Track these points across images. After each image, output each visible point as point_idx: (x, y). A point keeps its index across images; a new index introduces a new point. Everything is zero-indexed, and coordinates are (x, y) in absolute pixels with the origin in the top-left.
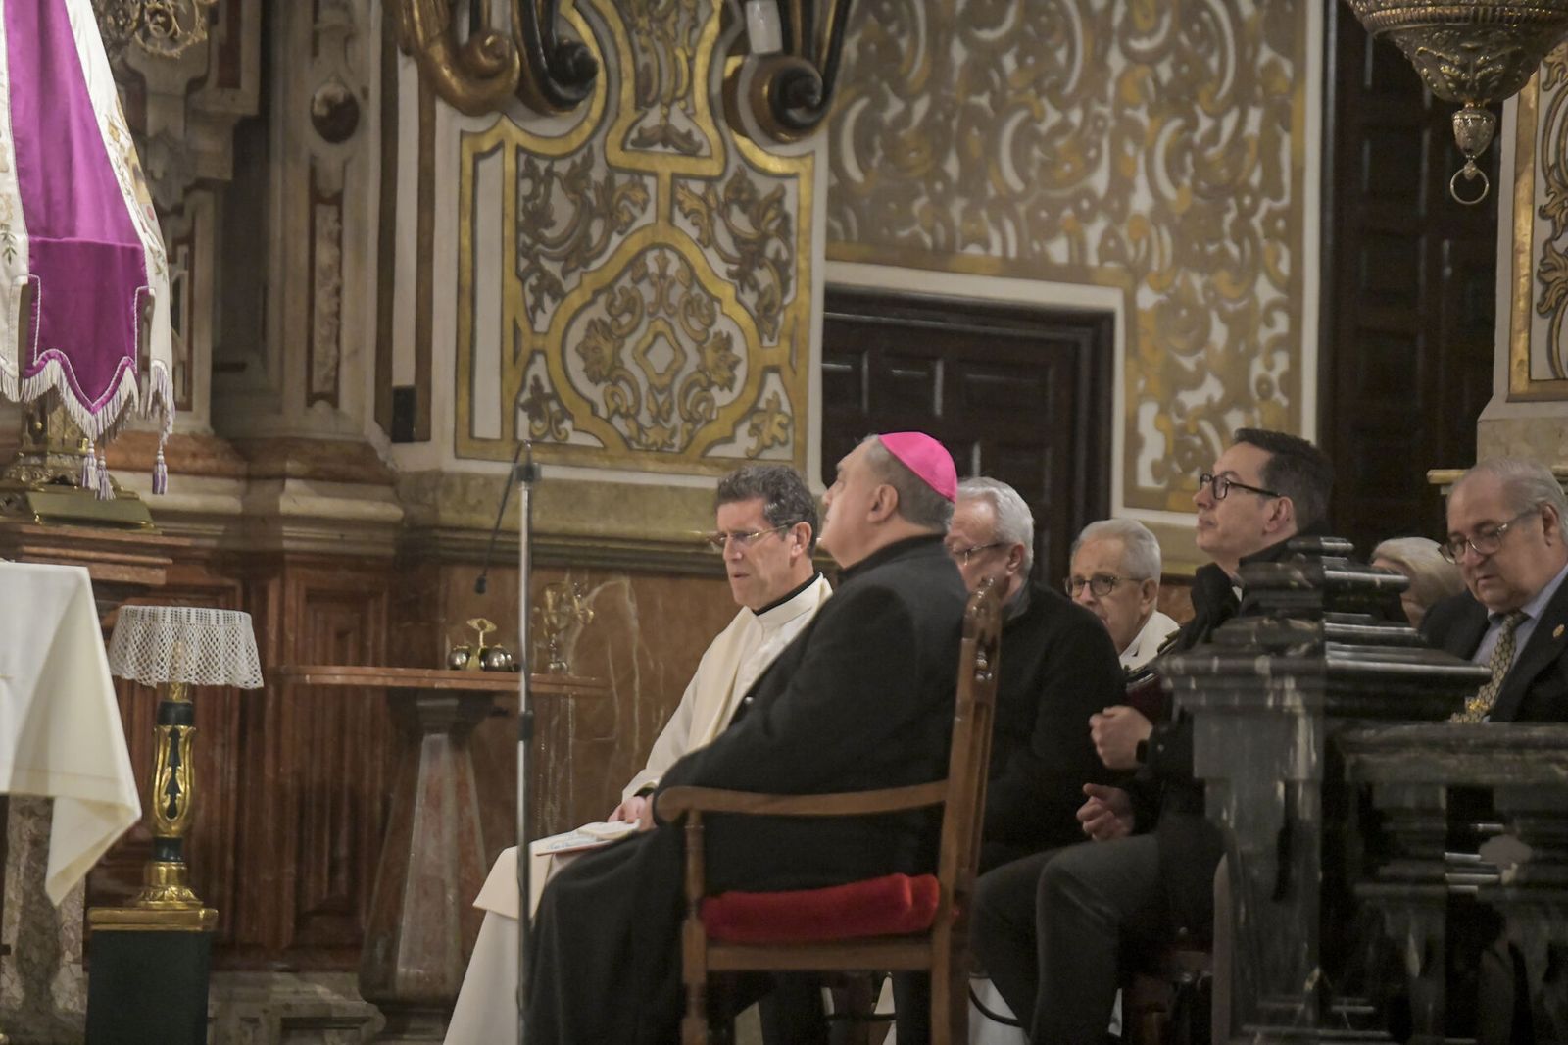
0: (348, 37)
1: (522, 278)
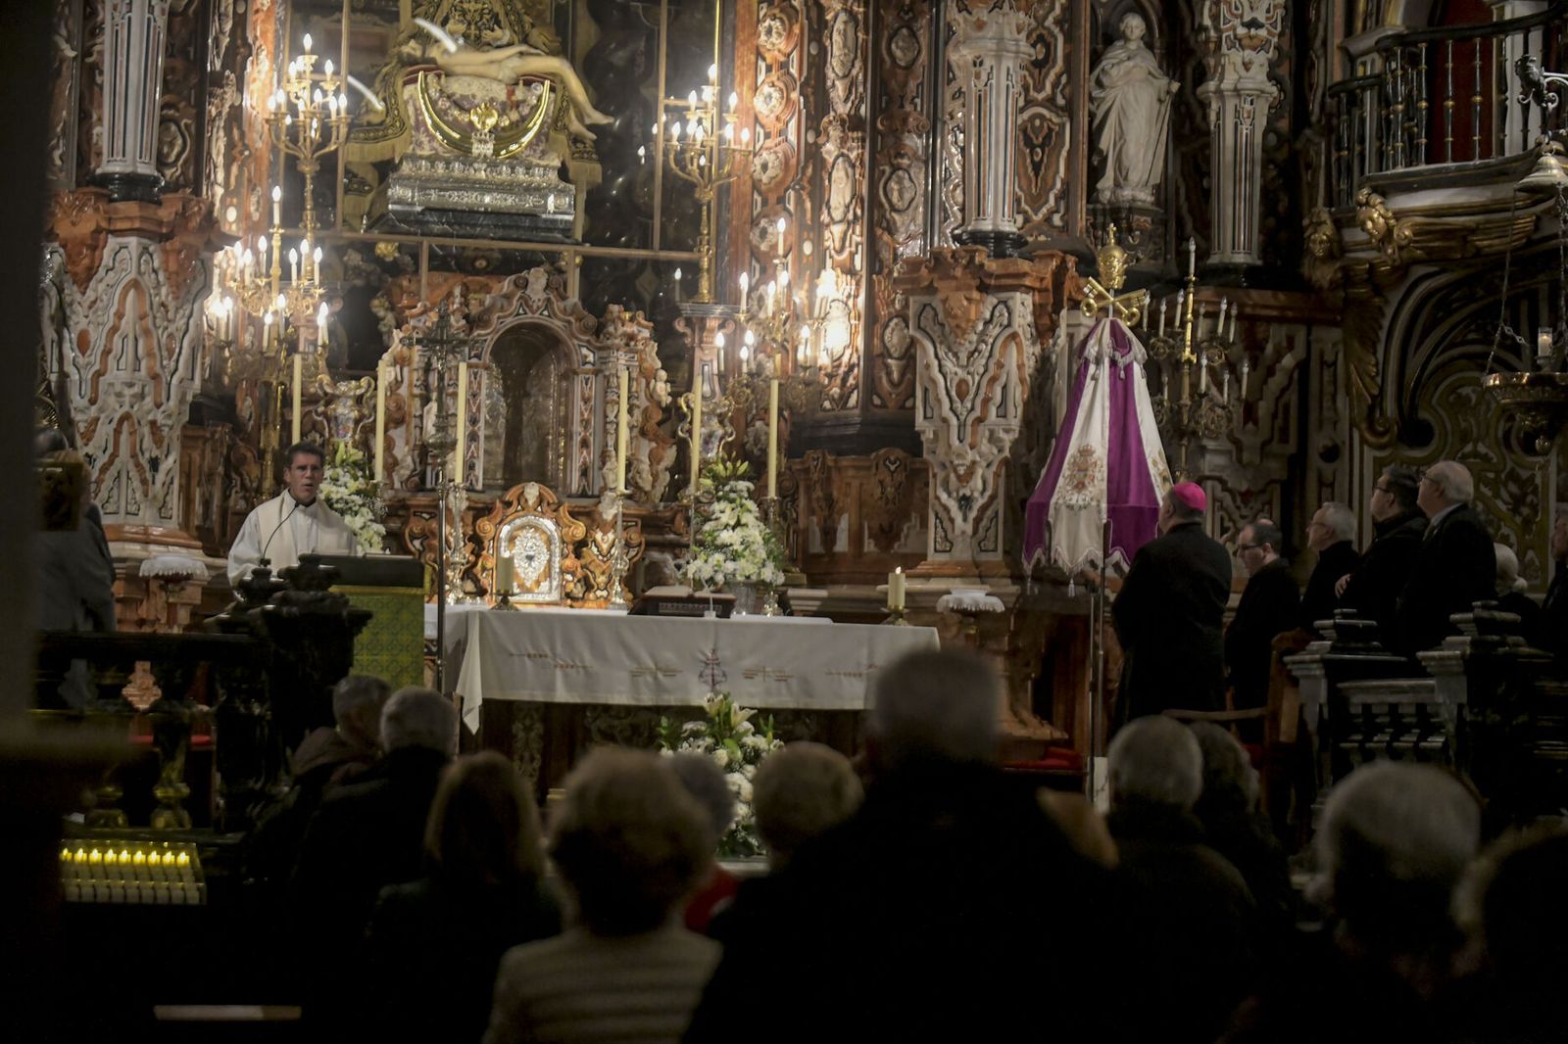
0: (1335, 421)
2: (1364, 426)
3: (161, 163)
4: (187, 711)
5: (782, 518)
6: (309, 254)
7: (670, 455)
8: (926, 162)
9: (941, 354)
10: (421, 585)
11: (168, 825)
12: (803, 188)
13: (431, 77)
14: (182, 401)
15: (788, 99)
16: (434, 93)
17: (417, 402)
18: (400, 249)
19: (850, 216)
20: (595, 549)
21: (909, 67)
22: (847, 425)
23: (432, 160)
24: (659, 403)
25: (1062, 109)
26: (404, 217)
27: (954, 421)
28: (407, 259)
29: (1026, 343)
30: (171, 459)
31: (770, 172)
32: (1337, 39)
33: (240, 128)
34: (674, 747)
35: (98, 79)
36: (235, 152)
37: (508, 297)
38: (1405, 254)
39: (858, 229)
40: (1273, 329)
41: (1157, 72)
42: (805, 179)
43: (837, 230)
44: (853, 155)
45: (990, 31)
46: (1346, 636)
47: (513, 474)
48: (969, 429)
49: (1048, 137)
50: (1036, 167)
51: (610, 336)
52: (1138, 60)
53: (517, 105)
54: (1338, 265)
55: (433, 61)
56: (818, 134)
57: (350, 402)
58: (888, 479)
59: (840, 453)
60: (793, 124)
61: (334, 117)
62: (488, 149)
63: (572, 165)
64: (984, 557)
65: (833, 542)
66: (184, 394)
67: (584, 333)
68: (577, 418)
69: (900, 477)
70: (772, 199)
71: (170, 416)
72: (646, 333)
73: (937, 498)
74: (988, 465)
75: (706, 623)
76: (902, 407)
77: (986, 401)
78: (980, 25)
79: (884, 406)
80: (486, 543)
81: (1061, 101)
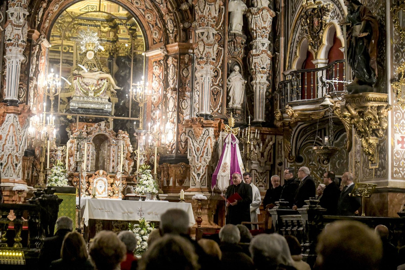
0: (281, 157)
2: (288, 158)
3: (19, 97)
4: (22, 221)
5: (158, 178)
6: (52, 118)
7: (133, 164)
8: (190, 98)
9: (193, 141)
10: (75, 193)
11: (17, 247)
12: (163, 104)
13: (80, 78)
14: (23, 151)
15: (160, 84)
16: (81, 82)
17: (76, 151)
18: (72, 117)
19: (173, 110)
20: (115, 185)
21: (187, 77)
22: (172, 157)
23: (80, 97)
24: (130, 152)
25: (221, 86)
26: (73, 110)
27: (196, 157)
28: (74, 119)
29: (212, 139)
30: (20, 164)
31: (156, 100)
32: (282, 71)
33: (37, 90)
34: (132, 230)
35: (5, 78)
36: (36, 95)
37: (96, 128)
38: (296, 120)
39: (175, 113)
40: (268, 136)
41: (242, 78)
42: (163, 102)
43: (171, 113)
44: (174, 97)
45: (205, 69)
46: (282, 205)
47: (97, 168)
48: (199, 158)
49: (218, 93)
50: (215, 99)
51: (119, 137)
52: (238, 76)
53: (99, 85)
54: (282, 122)
55: (80, 75)
56: (166, 92)
57: (61, 151)
58: (181, 169)
59: (171, 164)
60: (161, 90)
61: (58, 87)
62: (92, 94)
63: (111, 98)
64: (203, 187)
65: (169, 184)
66: (23, 149)
67: (113, 136)
68: (112, 155)
69: (184, 169)
70: (156, 106)
71: (20, 154)
72: (127, 136)
73: (192, 174)
74: (204, 166)
75: (139, 202)
76: (185, 153)
77: (203, 152)
78: (202, 68)
79: (181, 153)
80: (91, 184)
81: (220, 85)
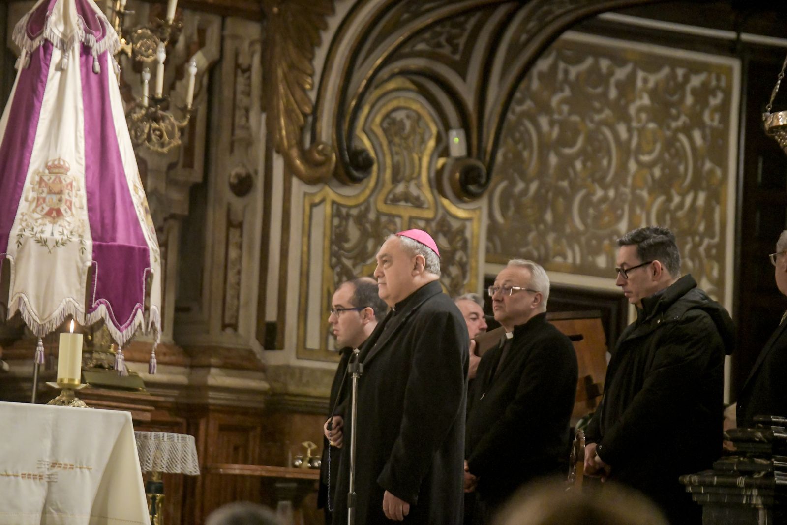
0: (249, 143)
1: (332, 267)
